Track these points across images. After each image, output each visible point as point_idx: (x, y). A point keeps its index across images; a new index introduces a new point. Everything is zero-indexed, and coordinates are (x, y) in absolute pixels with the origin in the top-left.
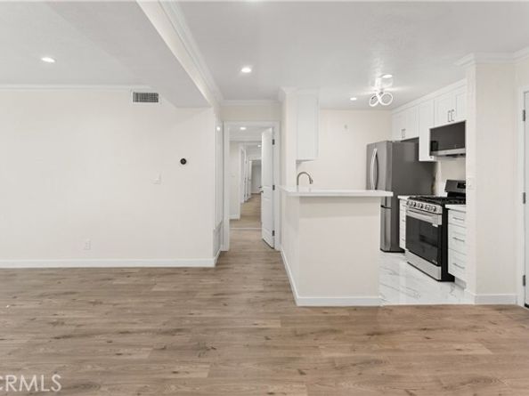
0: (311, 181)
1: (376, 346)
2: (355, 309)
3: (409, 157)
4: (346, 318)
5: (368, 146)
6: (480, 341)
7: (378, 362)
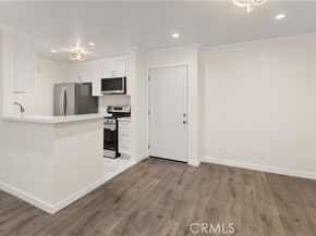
0: (22, 110)
1: (126, 206)
2: (93, 193)
3: (85, 92)
4: (95, 201)
5: (55, 85)
6: (154, 177)
7: (135, 213)
